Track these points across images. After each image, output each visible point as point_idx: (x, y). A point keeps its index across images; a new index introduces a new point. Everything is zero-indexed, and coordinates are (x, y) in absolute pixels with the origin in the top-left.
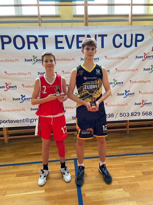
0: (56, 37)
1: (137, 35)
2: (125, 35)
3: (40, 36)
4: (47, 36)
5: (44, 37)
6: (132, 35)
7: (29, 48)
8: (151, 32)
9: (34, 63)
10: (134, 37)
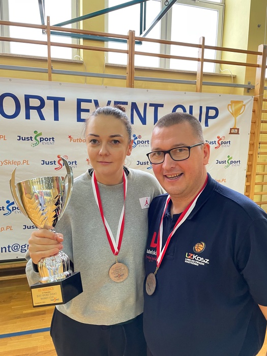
0: (79, 101)
1: (208, 109)
2: (191, 108)
3: (49, 98)
4: (63, 99)
5: (56, 101)
6: (201, 108)
7: (28, 117)
8: (229, 105)
9: (36, 144)
10: (204, 110)
